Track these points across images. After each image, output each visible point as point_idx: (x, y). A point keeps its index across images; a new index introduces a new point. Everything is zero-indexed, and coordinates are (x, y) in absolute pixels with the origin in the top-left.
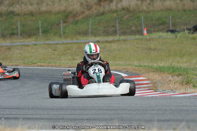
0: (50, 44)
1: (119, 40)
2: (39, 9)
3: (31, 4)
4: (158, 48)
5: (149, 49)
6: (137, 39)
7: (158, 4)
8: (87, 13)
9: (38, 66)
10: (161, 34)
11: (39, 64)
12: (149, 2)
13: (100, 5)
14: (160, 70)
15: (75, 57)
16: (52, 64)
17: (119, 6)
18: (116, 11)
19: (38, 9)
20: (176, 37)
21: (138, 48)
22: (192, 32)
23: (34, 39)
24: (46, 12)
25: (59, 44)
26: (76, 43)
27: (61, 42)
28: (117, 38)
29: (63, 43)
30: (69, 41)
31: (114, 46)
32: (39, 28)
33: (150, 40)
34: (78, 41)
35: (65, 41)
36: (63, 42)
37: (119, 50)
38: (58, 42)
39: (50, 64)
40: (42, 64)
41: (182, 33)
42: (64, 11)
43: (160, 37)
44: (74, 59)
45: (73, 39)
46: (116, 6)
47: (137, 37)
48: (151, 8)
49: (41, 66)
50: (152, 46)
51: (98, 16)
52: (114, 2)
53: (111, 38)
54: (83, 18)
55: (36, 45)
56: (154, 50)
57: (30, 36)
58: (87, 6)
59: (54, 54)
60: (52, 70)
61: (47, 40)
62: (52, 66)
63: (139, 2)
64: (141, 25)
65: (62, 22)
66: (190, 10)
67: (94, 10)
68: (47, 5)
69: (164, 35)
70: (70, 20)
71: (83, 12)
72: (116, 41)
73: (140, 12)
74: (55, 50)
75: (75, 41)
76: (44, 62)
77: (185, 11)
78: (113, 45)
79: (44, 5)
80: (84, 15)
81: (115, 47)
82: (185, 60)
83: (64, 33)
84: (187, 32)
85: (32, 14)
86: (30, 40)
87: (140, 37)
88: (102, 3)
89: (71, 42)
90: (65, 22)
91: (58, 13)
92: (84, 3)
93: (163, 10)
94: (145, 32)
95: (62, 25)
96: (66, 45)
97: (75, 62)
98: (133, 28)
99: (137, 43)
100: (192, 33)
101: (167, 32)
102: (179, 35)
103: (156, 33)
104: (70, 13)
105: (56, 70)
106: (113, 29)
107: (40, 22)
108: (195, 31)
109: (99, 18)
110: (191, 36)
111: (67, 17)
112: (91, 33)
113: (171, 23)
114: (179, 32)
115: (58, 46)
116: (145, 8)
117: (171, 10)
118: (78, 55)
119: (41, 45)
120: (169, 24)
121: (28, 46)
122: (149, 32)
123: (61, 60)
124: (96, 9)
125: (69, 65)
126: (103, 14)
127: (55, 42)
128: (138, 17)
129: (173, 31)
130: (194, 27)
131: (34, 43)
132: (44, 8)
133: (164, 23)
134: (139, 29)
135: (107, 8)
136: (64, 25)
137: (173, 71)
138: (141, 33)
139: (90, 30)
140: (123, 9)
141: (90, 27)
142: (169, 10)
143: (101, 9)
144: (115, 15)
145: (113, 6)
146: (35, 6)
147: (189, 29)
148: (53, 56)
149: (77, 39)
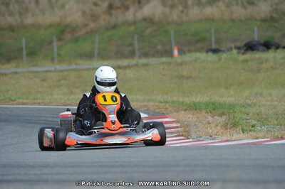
0: (37, 72)
1: (136, 65)
2: (22, 21)
3: (11, 14)
4: (193, 75)
5: (181, 77)
6: (163, 63)
7: (195, 12)
8: (92, 25)
9: (18, 104)
10: (198, 55)
11: (20, 101)
12: (181, 8)
13: (110, 14)
14: (194, 108)
15: (74, 91)
16: (39, 101)
17: (139, 15)
18: (134, 23)
19: (19, 21)
20: (220, 59)
21: (164, 75)
22: (242, 51)
23: (14, 65)
24: (33, 25)
25: (51, 71)
26: (74, 70)
27: (53, 69)
28: (133, 62)
29: (56, 71)
30: (64, 66)
31: (130, 73)
32: (22, 49)
33: (181, 64)
34: (78, 67)
35: (58, 67)
36: (55, 69)
37: (138, 80)
38: (50, 69)
39: (35, 101)
40: (25, 101)
41: (228, 53)
42: (59, 24)
43: (196, 60)
44: (72, 93)
45: (70, 63)
46: (134, 15)
47: (164, 59)
48: (185, 18)
49: (23, 104)
50: (185, 73)
51: (107, 29)
52: (132, 10)
53: (125, 62)
54: (87, 33)
55: (16, 73)
56: (188, 78)
57: (9, 60)
58: (93, 16)
59: (42, 87)
60: (39, 109)
61: (34, 66)
62: (39, 104)
63: (167, 10)
64: (170, 42)
65: (55, 39)
66: (241, 21)
67: (102, 23)
68: (33, 15)
69: (202, 56)
70: (68, 36)
71: (86, 25)
72: (132, 66)
73: (169, 23)
74: (44, 80)
75: (74, 67)
76: (27, 98)
77: (233, 21)
78: (128, 71)
79: (30, 15)
80: (88, 29)
81: (132, 76)
82: (232, 92)
83: (59, 55)
84: (235, 51)
85: (12, 29)
86: (9, 66)
87: (169, 59)
88: (114, 12)
89: (68, 68)
90: (60, 39)
91: (51, 26)
92: (88, 11)
93: (201, 20)
94: (176, 52)
95: (56, 44)
96: (61, 74)
97: (72, 97)
98: (159, 47)
99: (163, 69)
100: (243, 54)
101: (207, 52)
102: (224, 56)
103: (190, 54)
104: (67, 26)
105: (45, 109)
106: (130, 49)
107: (24, 40)
108: (246, 50)
109: (109, 33)
110: (242, 57)
111: (63, 32)
112: (99, 54)
113: (213, 39)
114: (223, 52)
115: (49, 74)
116: (175, 18)
117: (213, 20)
118: (78, 87)
119: (24, 72)
120: (210, 40)
121: (6, 75)
122: (181, 52)
123: (52, 95)
124: (104, 20)
125: (63, 101)
126: (115, 27)
127: (45, 69)
128: (166, 31)
129: (215, 51)
130: (246, 45)
131: (14, 70)
132: (29, 20)
133: (203, 40)
134: (167, 48)
135: (121, 19)
136: (59, 43)
137: (214, 108)
138: (170, 54)
139: (96, 52)
140: (145, 19)
141: (96, 46)
142: (210, 20)
143: (113, 20)
144: (133, 28)
145: (130, 15)
146: (17, 17)
147: (239, 48)
148: (40, 89)
149: (77, 64)
